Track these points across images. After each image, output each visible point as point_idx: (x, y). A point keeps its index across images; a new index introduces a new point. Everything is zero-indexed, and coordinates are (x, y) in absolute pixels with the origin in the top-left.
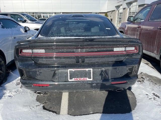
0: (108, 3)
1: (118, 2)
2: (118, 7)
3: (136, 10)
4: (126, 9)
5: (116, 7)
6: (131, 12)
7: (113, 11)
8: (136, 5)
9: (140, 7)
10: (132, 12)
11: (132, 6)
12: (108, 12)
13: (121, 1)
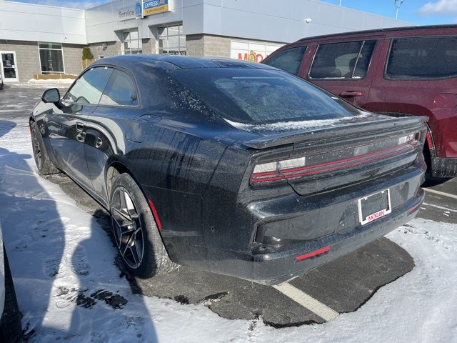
0: (86, 20)
1: (125, 21)
2: (123, 34)
3: (179, 47)
4: (151, 41)
5: (116, 32)
6: (166, 50)
7: (108, 43)
8: (179, 35)
9: (190, 40)
10: (170, 52)
11: (168, 36)
12: (89, 45)
13: (135, 19)
